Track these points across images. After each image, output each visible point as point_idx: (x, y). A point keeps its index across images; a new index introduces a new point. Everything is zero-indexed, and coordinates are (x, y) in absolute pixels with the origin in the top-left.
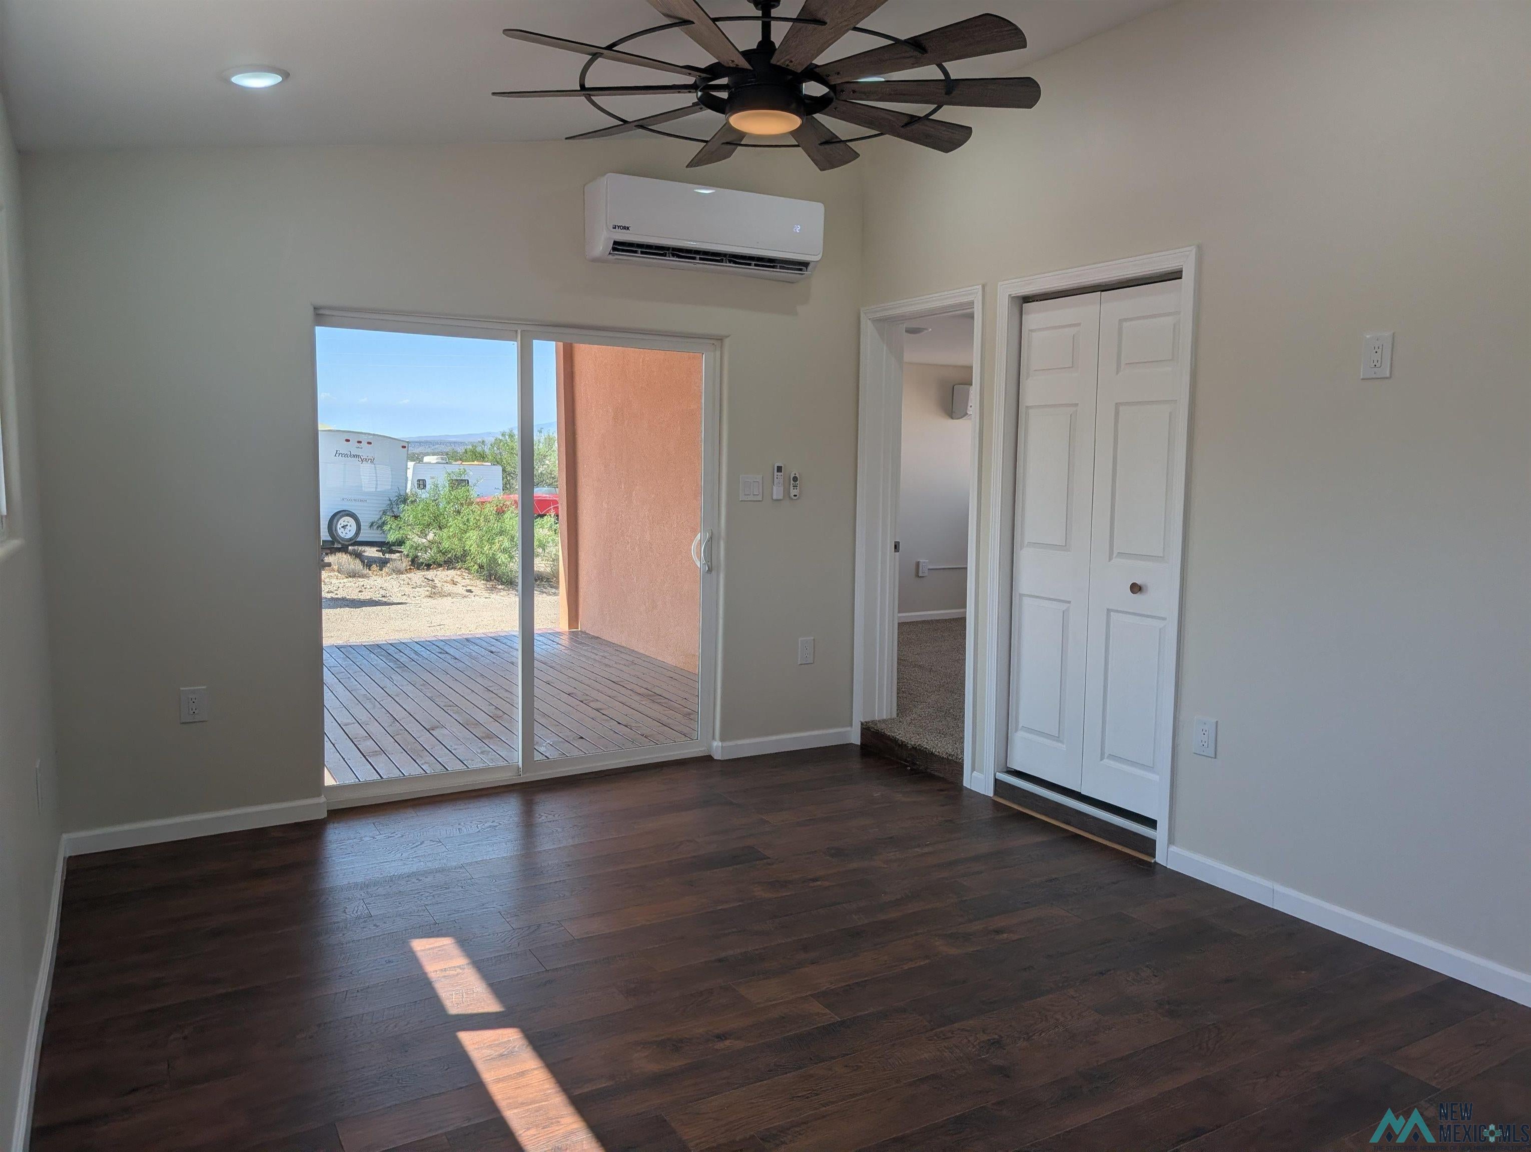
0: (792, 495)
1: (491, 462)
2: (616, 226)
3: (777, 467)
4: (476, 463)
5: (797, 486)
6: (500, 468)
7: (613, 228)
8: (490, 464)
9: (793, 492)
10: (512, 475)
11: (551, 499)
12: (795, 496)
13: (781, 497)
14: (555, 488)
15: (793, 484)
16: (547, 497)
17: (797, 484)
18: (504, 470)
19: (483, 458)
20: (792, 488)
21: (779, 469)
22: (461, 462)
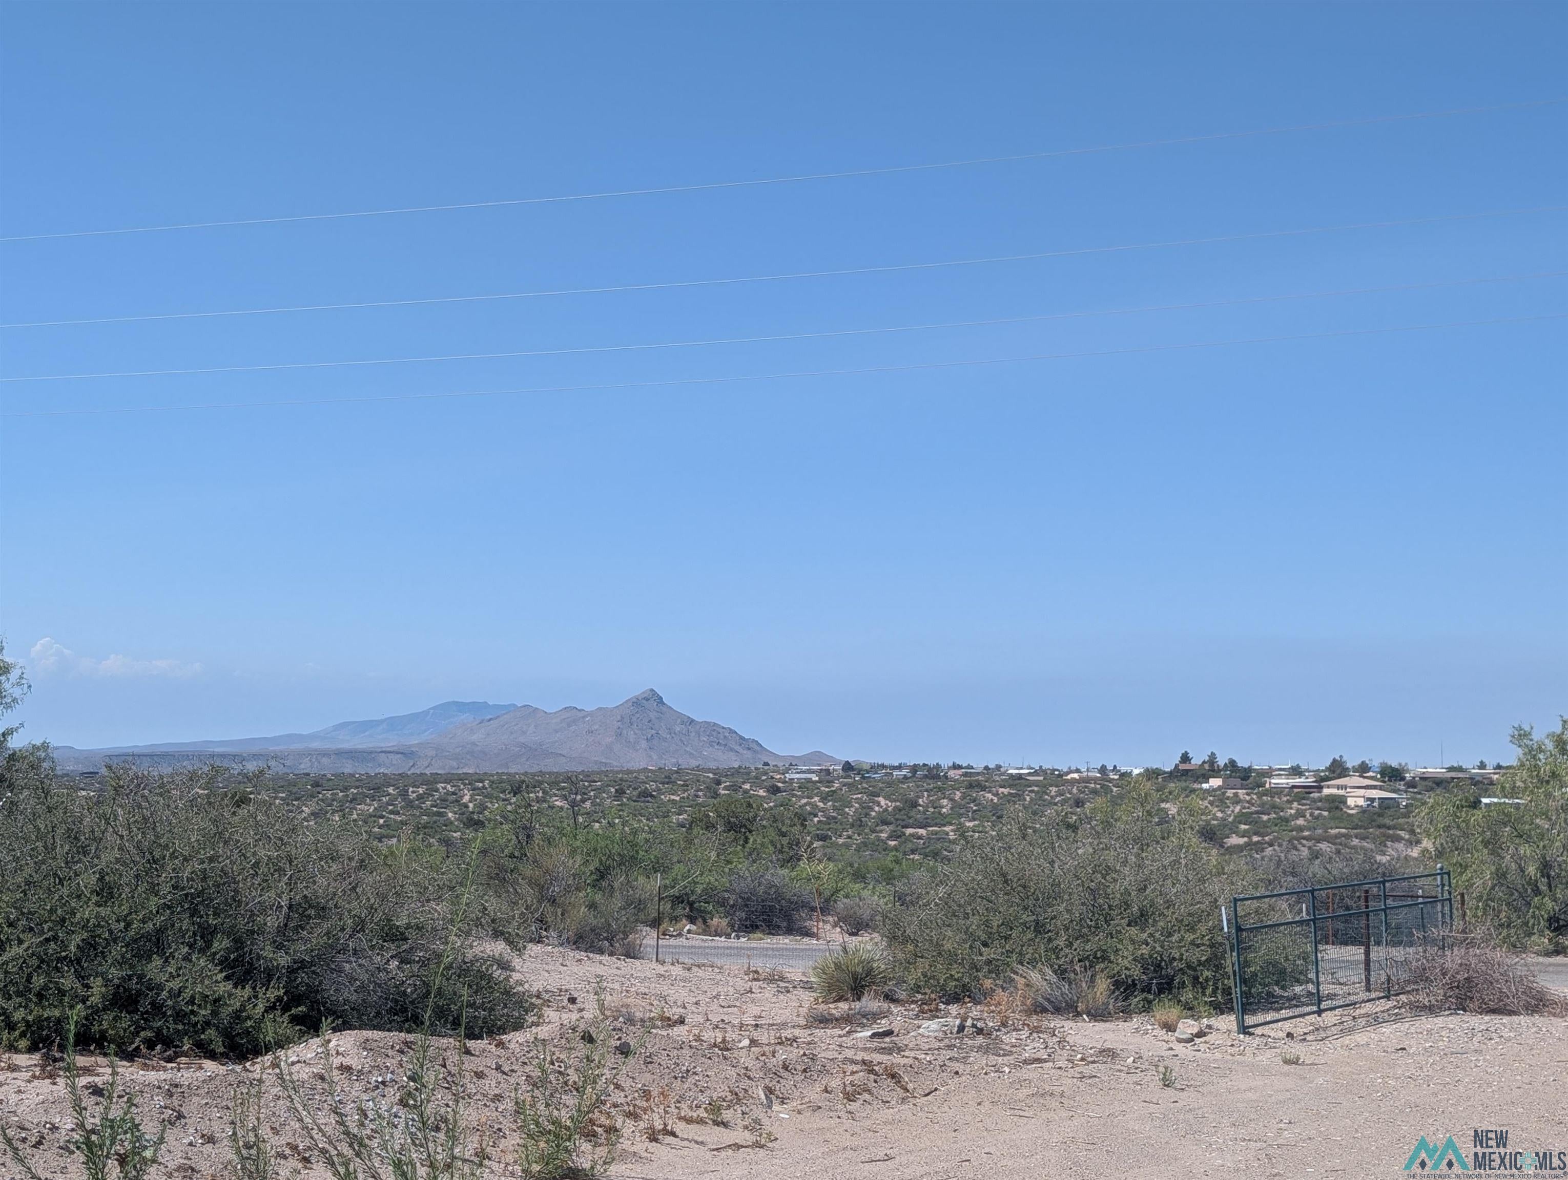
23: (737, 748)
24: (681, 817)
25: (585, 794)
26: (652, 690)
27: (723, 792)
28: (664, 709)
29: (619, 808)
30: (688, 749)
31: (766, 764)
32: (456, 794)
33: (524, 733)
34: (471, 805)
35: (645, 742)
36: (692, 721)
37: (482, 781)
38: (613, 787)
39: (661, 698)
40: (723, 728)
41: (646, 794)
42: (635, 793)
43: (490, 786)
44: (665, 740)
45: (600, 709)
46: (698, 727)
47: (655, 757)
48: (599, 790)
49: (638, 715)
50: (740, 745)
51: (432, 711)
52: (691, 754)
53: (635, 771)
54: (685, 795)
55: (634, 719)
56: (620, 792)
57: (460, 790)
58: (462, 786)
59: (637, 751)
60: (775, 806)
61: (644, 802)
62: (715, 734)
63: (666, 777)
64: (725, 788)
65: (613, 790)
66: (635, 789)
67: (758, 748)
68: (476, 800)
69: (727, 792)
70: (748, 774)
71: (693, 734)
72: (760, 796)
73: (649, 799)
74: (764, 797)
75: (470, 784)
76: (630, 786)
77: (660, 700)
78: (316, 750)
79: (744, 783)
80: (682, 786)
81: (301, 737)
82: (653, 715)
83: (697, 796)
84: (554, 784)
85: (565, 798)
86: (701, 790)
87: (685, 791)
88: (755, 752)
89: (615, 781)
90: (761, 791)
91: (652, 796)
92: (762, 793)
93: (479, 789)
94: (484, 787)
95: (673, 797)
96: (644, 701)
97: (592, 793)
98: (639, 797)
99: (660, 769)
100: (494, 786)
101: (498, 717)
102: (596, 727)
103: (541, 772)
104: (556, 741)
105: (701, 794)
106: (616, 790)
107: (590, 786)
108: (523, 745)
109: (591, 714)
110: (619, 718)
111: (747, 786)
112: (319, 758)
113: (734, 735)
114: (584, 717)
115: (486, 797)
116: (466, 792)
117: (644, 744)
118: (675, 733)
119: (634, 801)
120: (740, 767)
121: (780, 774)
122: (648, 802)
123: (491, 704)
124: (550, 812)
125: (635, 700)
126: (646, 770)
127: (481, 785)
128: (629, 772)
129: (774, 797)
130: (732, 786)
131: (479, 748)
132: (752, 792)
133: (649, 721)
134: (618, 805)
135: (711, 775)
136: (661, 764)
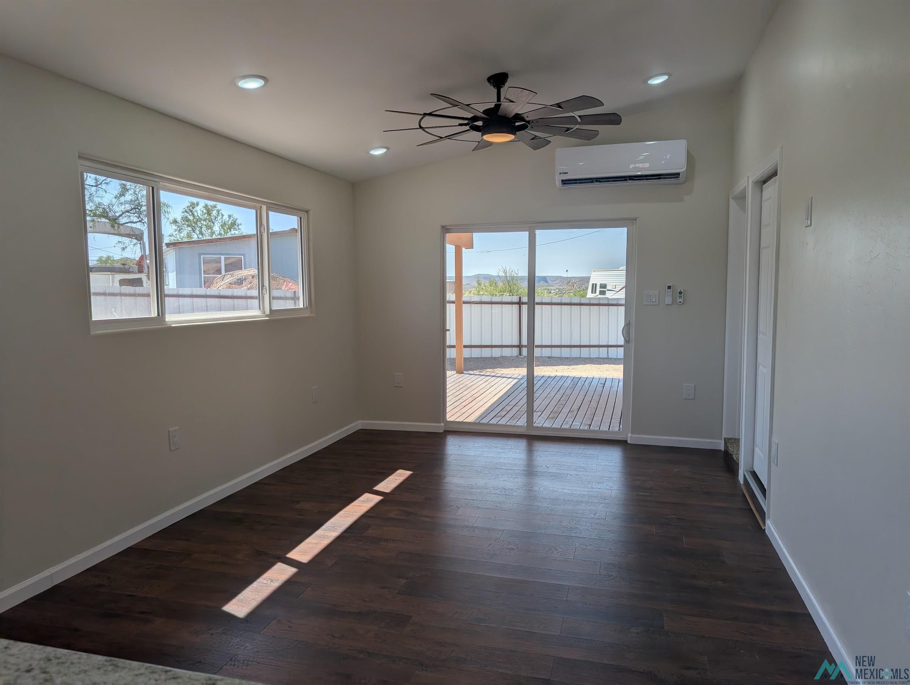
0: (678, 302)
2: (561, 173)
3: (668, 286)
5: (682, 297)
7: (560, 174)
9: (679, 300)
12: (680, 302)
13: (670, 303)
15: (679, 296)
17: (682, 296)
20: (678, 298)
21: (669, 287)
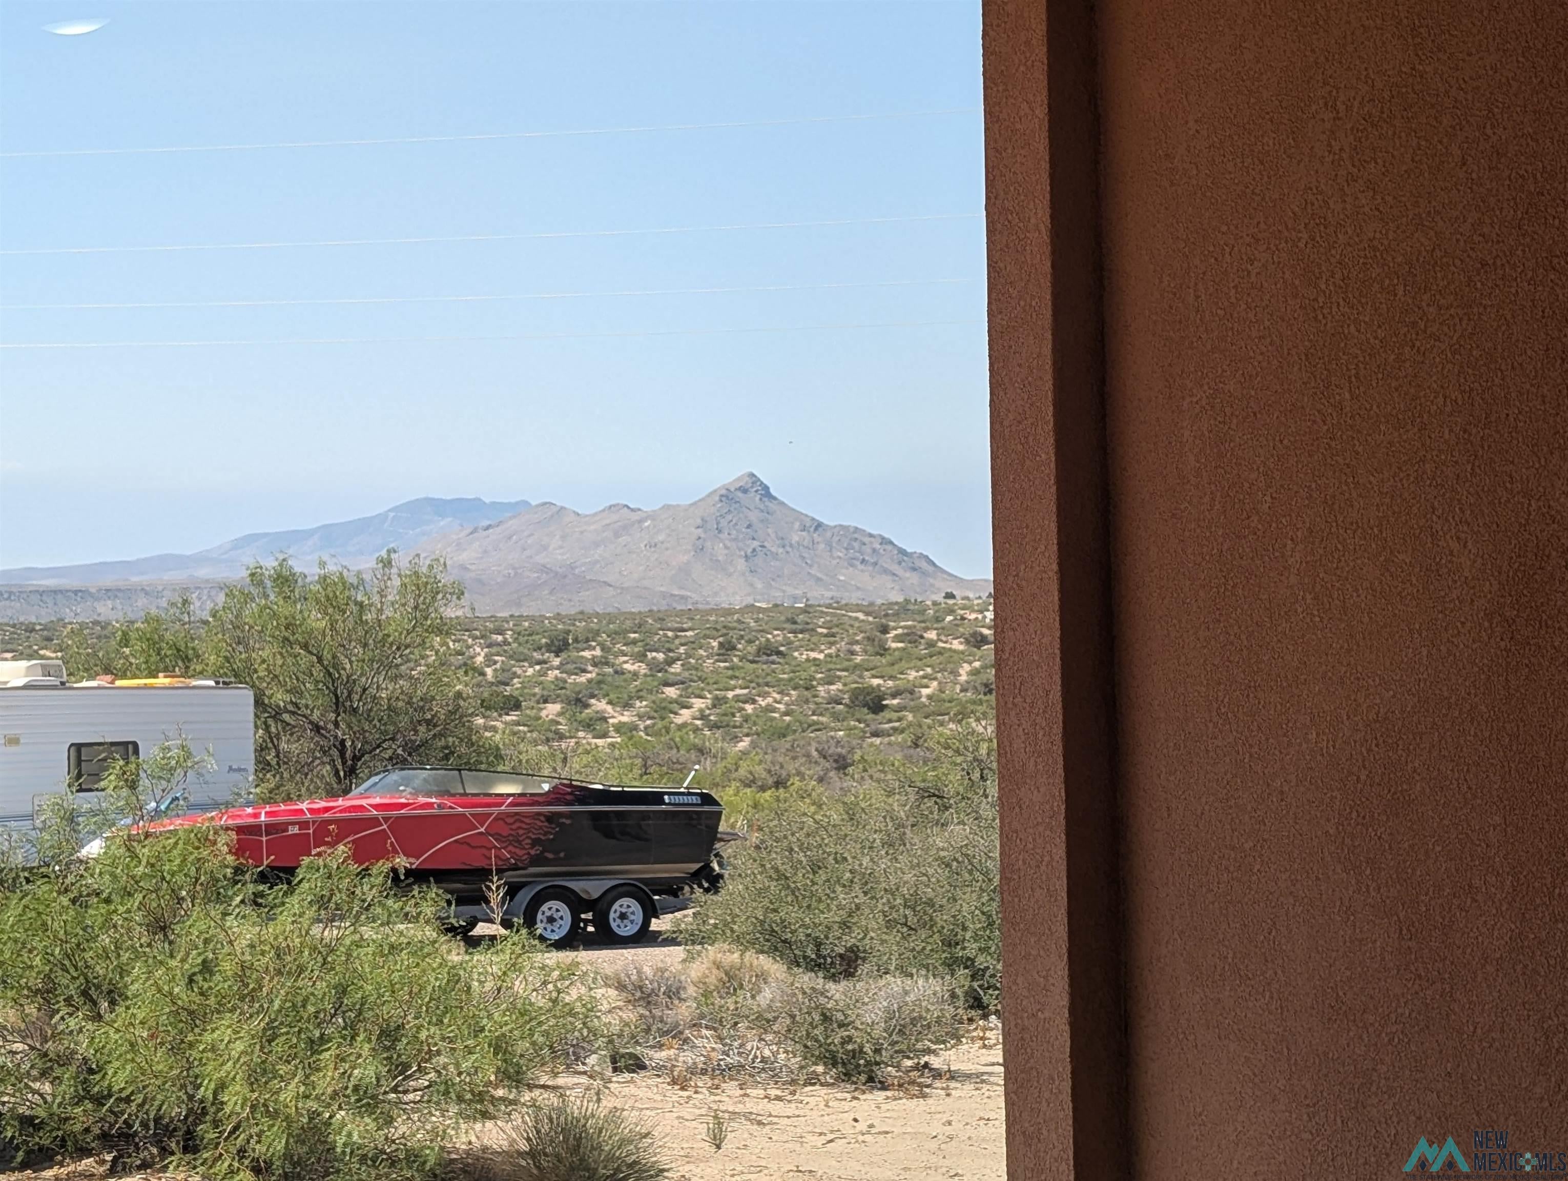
1: (213, 676)
4: (162, 680)
6: (248, 696)
8: (211, 683)
10: (286, 717)
11: (446, 811)
14: (459, 770)
16: (430, 805)
18: (259, 703)
19: (186, 659)
22: (109, 678)
23: (895, 568)
24: (832, 687)
25: (670, 650)
26: (752, 475)
27: (894, 645)
28: (772, 506)
29: (730, 673)
30: (813, 572)
31: (949, 596)
32: (463, 654)
33: (545, 548)
34: (489, 671)
35: (743, 560)
36: (819, 525)
37: (500, 632)
38: (714, 638)
39: (766, 488)
40: (871, 535)
41: (769, 651)
42: (752, 649)
43: (516, 640)
44: (775, 556)
45: (666, 507)
46: (829, 534)
47: (759, 585)
48: (692, 644)
49: (730, 517)
50: (900, 563)
51: (392, 514)
52: (819, 580)
53: (737, 612)
54: (832, 651)
55: (723, 523)
56: (727, 648)
57: (468, 647)
58: (470, 641)
59: (730, 575)
60: (982, 667)
61: (766, 663)
62: (856, 545)
63: (788, 620)
64: (897, 638)
65: (715, 644)
66: (750, 642)
67: (931, 569)
68: (495, 663)
69: (901, 645)
70: (923, 612)
71: (822, 546)
72: (955, 651)
73: (774, 657)
74: (962, 652)
75: (482, 637)
76: (742, 637)
77: (766, 492)
78: (207, 581)
79: (926, 629)
80: (826, 636)
81: (181, 561)
82: (754, 516)
83: (853, 653)
84: (619, 634)
85: (641, 657)
86: (857, 642)
87: (832, 644)
88: (924, 574)
89: (717, 630)
90: (955, 642)
91: (779, 653)
92: (957, 645)
93: (499, 645)
94: (506, 643)
95: (813, 655)
96: (740, 494)
97: (682, 650)
98: (758, 654)
99: (776, 606)
100: (521, 639)
101: (500, 523)
102: (661, 537)
103: (582, 613)
104: (597, 562)
105: (857, 648)
106: (720, 644)
107: (677, 637)
108: (544, 569)
109: (652, 516)
110: (699, 522)
111: (932, 635)
112: (213, 593)
113: (889, 547)
114: (641, 521)
115: (511, 657)
116: (478, 650)
117: (741, 564)
118: (791, 546)
119: (752, 662)
120: (907, 601)
121: (973, 611)
122: (773, 663)
123: (487, 501)
124: (619, 680)
125: (724, 492)
126: (751, 608)
127: (500, 638)
128: (729, 612)
129: (979, 653)
130: (907, 634)
131: (473, 575)
132: (941, 644)
133: (749, 526)
134: (727, 668)
135: (861, 616)
136: (777, 596)
